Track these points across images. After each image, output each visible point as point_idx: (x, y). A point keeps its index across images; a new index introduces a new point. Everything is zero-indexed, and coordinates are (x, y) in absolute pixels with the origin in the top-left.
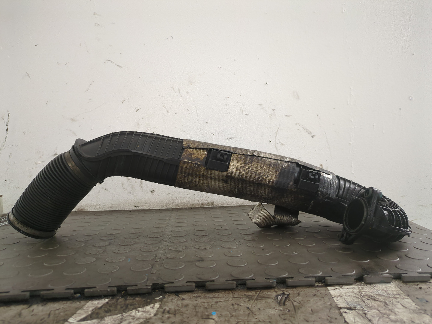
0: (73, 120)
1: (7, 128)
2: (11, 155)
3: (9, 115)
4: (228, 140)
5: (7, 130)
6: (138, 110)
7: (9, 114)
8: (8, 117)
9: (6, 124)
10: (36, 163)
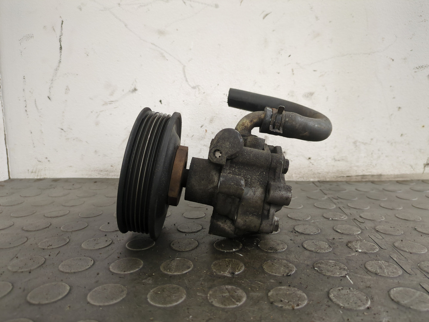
0: (161, 33)
1: (61, 45)
2: (67, 89)
3: (62, 23)
4: (417, 70)
5: (61, 48)
6: (267, 15)
7: (63, 21)
8: (62, 27)
9: (58, 38)
10: (106, 104)
